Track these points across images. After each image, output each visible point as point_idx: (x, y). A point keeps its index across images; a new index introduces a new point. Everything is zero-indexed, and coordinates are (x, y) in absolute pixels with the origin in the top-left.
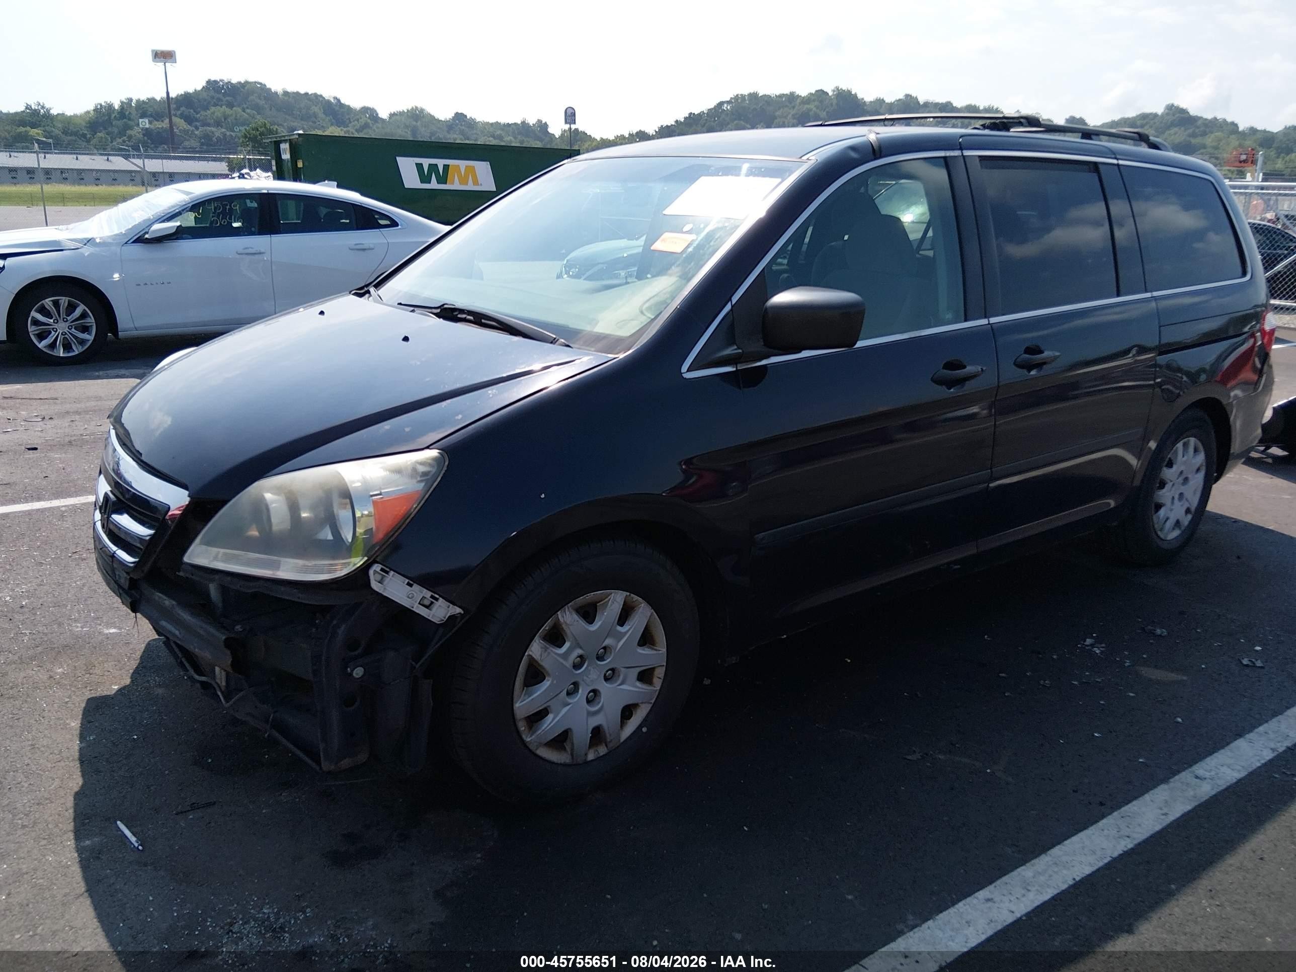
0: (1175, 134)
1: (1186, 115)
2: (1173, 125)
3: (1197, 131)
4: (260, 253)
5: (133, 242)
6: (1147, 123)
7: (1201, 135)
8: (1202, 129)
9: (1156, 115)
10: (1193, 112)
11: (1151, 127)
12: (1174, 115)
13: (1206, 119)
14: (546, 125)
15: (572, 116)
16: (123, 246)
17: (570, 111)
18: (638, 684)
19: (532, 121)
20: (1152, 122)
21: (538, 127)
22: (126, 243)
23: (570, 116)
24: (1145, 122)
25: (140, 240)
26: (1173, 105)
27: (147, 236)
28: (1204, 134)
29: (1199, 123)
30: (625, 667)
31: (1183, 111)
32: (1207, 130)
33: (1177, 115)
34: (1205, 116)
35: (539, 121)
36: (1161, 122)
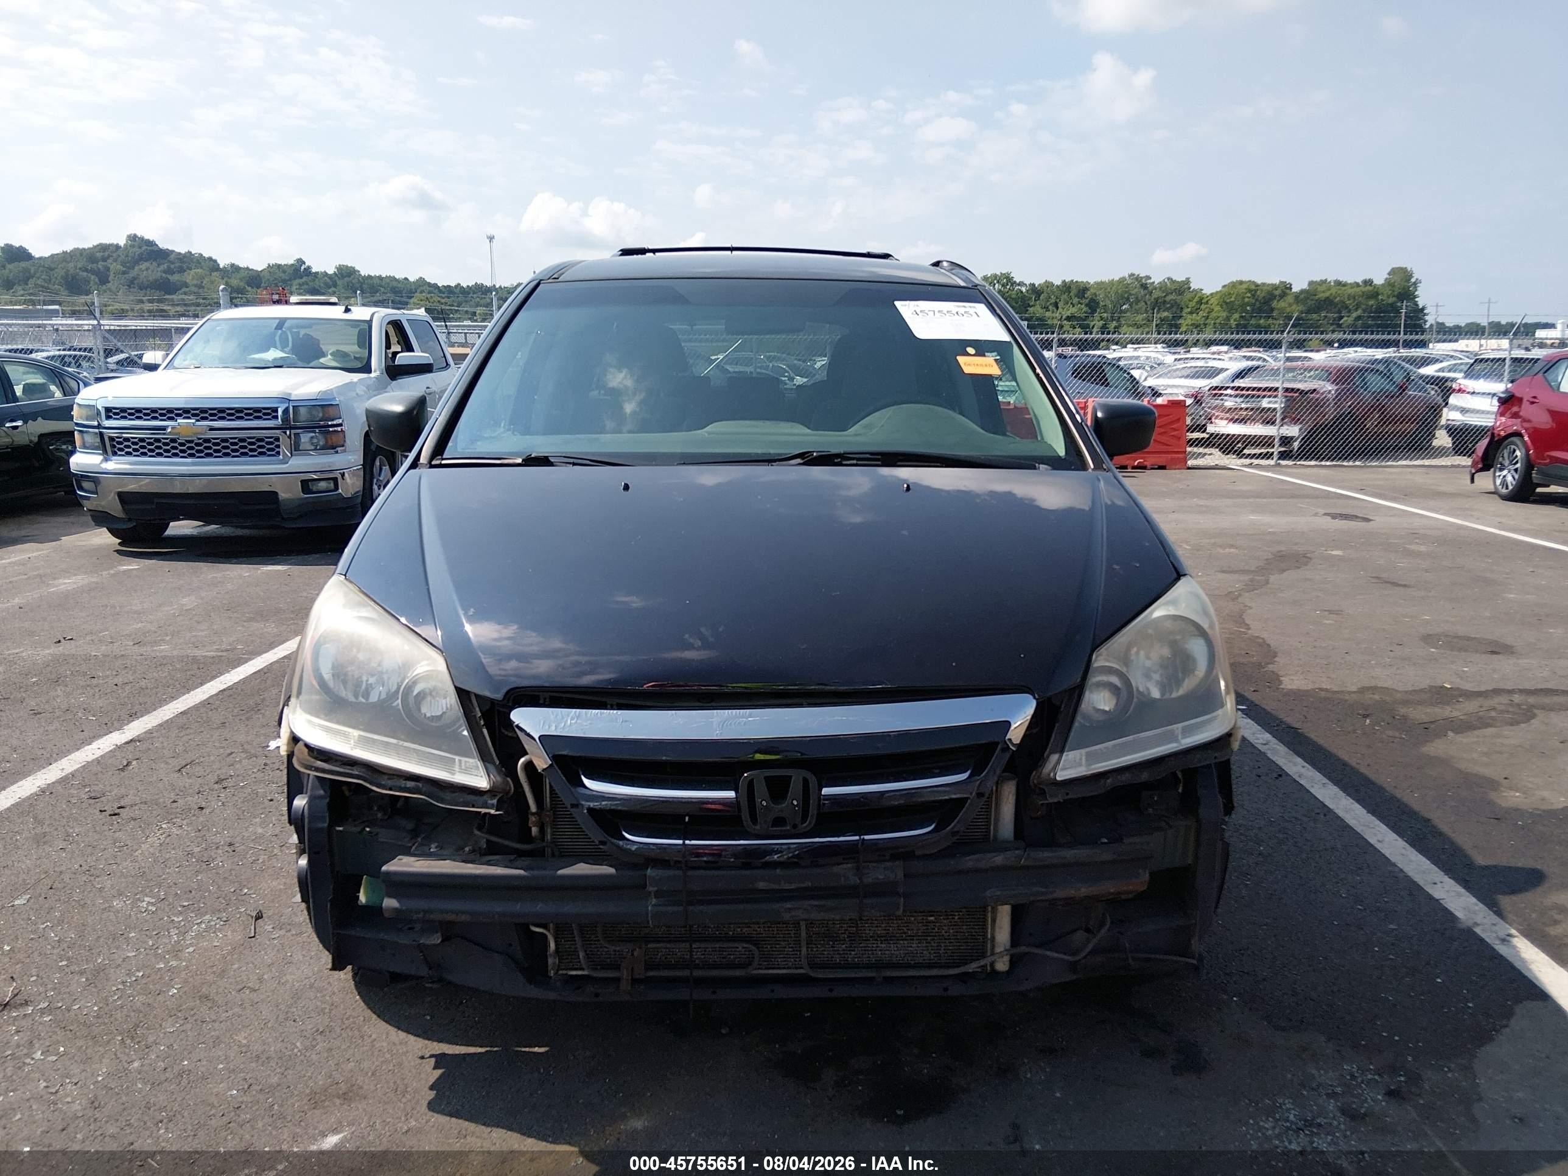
0: (147, 269)
1: (154, 248)
2: (141, 259)
3: (172, 266)
6: (109, 256)
7: (179, 272)
8: (177, 265)
9: (117, 247)
10: (163, 245)
11: (115, 260)
12: (140, 248)
13: (180, 253)
20: (114, 255)
24: (106, 254)
26: (135, 236)
28: (181, 270)
29: (172, 257)
31: (150, 243)
32: (185, 266)
33: (145, 248)
34: (177, 250)
36: (127, 256)
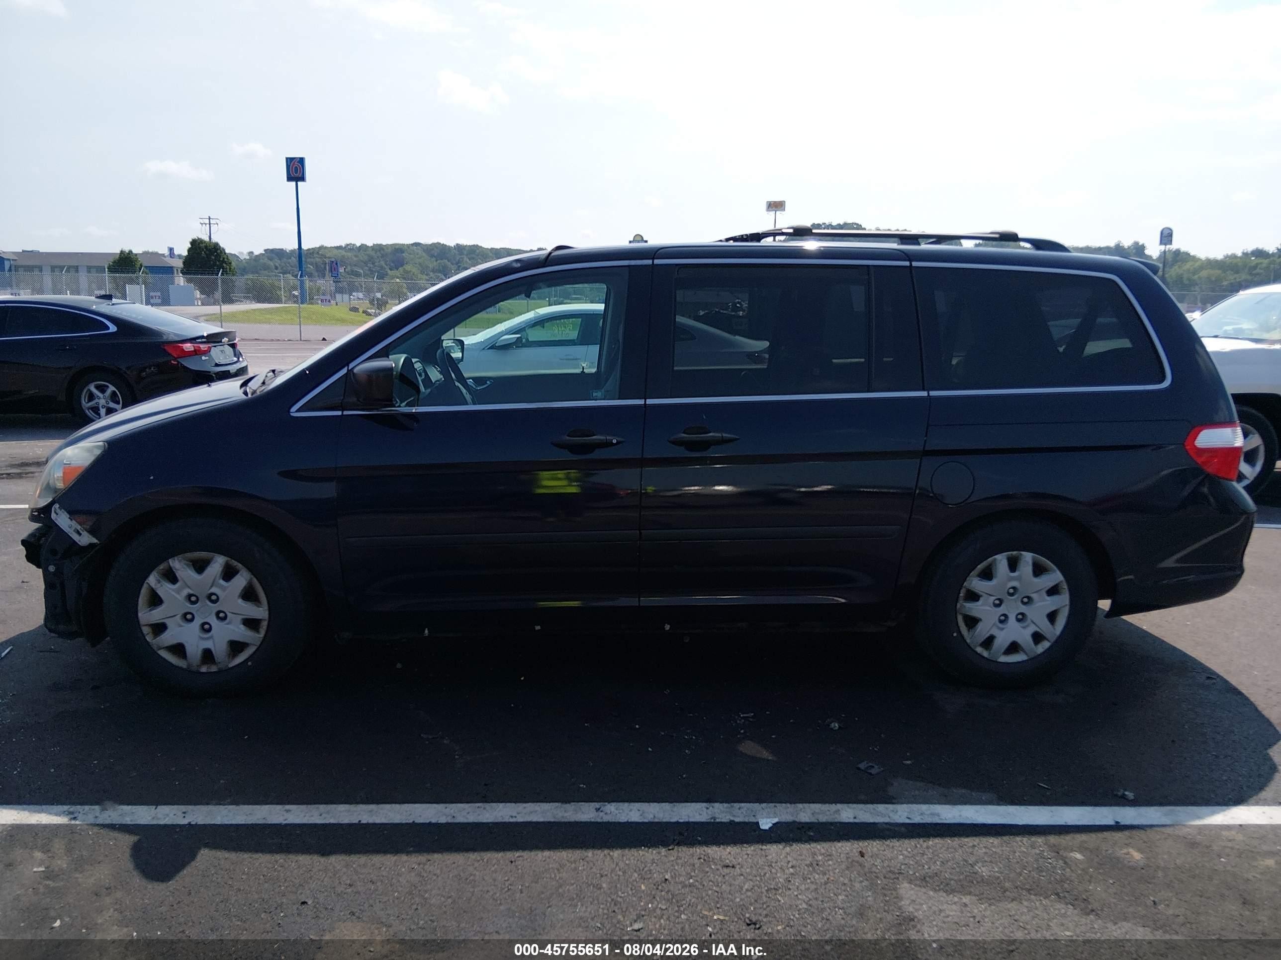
4: (576, 359)
5: (488, 349)
14: (1143, 247)
15: (1169, 236)
16: (481, 351)
17: (1166, 232)
18: (242, 627)
19: (1127, 243)
21: (1134, 248)
22: (484, 349)
23: (1166, 236)
25: (493, 347)
27: (497, 345)
30: (233, 613)
35: (1136, 243)
